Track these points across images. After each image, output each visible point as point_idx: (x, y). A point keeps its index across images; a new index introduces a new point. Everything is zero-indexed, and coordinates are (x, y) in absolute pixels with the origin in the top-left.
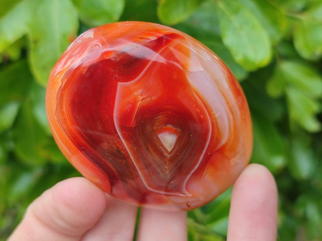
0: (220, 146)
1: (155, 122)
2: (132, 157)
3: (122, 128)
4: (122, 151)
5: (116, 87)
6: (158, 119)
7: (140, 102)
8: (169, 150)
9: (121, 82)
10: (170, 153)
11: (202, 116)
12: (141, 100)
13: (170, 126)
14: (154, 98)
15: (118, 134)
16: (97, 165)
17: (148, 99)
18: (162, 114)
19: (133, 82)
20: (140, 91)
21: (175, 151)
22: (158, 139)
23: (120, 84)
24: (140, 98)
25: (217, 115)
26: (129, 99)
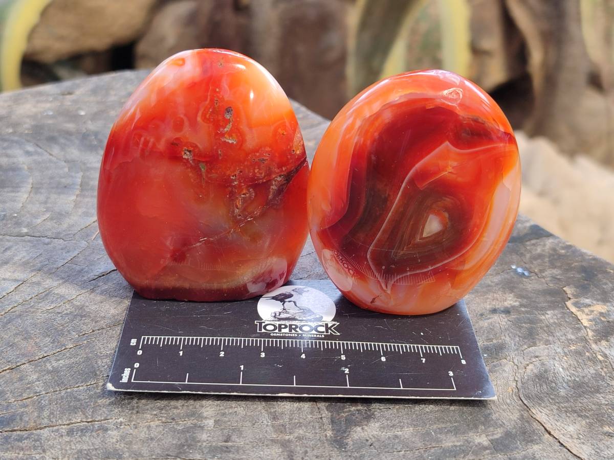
0: (460, 268)
1: (440, 201)
2: (390, 214)
3: (412, 182)
4: (388, 202)
5: (441, 144)
6: (444, 200)
7: (446, 173)
8: (425, 235)
9: (449, 141)
10: (421, 239)
11: (476, 229)
12: (449, 172)
13: (446, 215)
14: (460, 179)
15: (402, 184)
16: (349, 195)
17: (454, 176)
18: (452, 199)
19: (458, 150)
20: (455, 164)
21: (427, 240)
22: (427, 218)
23: (447, 143)
24: (450, 169)
25: (484, 239)
26: (441, 163)
